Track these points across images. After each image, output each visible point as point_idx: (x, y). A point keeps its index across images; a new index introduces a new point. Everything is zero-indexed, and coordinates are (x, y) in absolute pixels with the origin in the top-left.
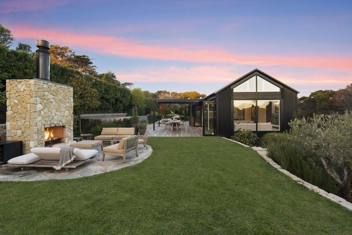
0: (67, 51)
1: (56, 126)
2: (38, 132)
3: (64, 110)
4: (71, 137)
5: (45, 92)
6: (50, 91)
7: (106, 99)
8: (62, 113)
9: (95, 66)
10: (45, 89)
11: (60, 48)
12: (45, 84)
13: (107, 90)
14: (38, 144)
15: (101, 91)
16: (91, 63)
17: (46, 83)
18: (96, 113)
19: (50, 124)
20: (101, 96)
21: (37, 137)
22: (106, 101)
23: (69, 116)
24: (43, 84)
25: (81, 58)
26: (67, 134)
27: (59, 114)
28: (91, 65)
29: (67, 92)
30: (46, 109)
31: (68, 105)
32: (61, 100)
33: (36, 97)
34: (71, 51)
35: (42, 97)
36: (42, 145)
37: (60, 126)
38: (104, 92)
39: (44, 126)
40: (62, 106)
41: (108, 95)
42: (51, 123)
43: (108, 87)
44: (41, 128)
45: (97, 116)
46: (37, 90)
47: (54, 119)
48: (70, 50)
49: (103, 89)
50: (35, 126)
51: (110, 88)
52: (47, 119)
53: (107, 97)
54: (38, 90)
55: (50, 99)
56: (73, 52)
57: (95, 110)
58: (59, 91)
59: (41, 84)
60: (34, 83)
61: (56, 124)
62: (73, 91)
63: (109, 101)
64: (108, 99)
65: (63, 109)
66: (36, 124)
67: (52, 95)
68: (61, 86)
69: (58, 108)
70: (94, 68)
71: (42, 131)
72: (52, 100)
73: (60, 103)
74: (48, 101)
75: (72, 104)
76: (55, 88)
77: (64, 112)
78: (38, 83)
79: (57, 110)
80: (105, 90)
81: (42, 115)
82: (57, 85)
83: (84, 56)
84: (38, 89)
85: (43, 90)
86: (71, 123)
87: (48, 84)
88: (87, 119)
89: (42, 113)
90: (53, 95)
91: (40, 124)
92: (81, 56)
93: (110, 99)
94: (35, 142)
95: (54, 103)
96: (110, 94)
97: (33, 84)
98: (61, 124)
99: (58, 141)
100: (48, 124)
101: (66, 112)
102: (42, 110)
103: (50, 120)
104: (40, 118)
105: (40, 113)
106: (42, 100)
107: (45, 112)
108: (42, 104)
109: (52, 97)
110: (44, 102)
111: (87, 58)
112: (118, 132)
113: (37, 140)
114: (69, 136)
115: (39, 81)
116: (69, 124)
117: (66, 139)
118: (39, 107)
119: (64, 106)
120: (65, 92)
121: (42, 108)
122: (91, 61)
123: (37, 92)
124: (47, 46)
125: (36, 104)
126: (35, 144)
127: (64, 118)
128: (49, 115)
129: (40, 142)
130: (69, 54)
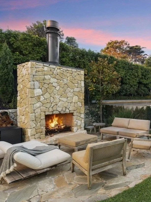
0: (123, 44)
1: (60, 113)
2: (35, 120)
3: (71, 96)
4: (82, 125)
5: (45, 76)
6: (52, 74)
7: (144, 84)
8: (68, 99)
9: (146, 55)
10: (46, 72)
11: (118, 43)
12: (45, 67)
13: (144, 74)
14: (35, 133)
15: (138, 75)
16: (143, 52)
17: (48, 65)
18: (133, 99)
19: (52, 110)
20: (138, 82)
21: (35, 125)
22: (144, 87)
23: (78, 103)
24: (42, 67)
25: (134, 49)
26: (76, 122)
27: (65, 99)
28: (143, 54)
29: (75, 75)
30: (47, 94)
31: (76, 90)
32: (68, 84)
33: (33, 81)
34: (126, 44)
35: (41, 81)
36: (41, 133)
37: (66, 114)
38: (140, 76)
39: (44, 113)
40: (68, 91)
41: (145, 79)
42: (54, 109)
43: (145, 71)
44: (40, 115)
45: (133, 102)
46: (34, 74)
47: (58, 106)
48: (126, 42)
49: (140, 74)
50: (31, 113)
51: (148, 72)
52: (48, 105)
53: (145, 82)
54: (37, 74)
55: (52, 83)
56: (128, 44)
57: (133, 96)
58: (65, 74)
59: (40, 67)
60: (31, 65)
61: (60, 111)
62: (84, 74)
63: (147, 87)
64: (147, 84)
65: (69, 95)
66: (34, 111)
67: (55, 79)
68: (68, 69)
69: (63, 93)
70: (146, 56)
71: (41, 118)
72: (54, 84)
73: (65, 88)
74: (49, 85)
75: (82, 88)
76: (59, 71)
77: (72, 97)
78: (37, 66)
79: (61, 95)
80: (142, 75)
81: (42, 101)
82: (61, 68)
83: (136, 46)
84: (36, 72)
85: (42, 73)
86: (81, 110)
87: (49, 67)
88: (111, 106)
89: (42, 98)
90: (57, 79)
91: (38, 111)
92: (134, 47)
93: (148, 84)
94: (32, 131)
95: (58, 88)
96: (147, 79)
97: (30, 67)
98: (67, 111)
99: (68, 129)
100: (50, 111)
101: (74, 97)
102: (42, 95)
103: (51, 107)
104: (38, 105)
105: (39, 98)
106: (41, 84)
107: (46, 97)
108: (41, 89)
109: (55, 81)
110: (44, 86)
111: (139, 48)
112: (129, 124)
113: (34, 128)
114: (78, 125)
115: (37, 63)
116: (78, 111)
117: (75, 129)
118: (38, 91)
119: (72, 91)
120: (72, 75)
121: (41, 93)
122: (142, 50)
123: (35, 75)
124: (55, 26)
125: (34, 89)
126: (33, 133)
127: (72, 104)
128: (52, 101)
129: (38, 131)
130: (125, 47)
